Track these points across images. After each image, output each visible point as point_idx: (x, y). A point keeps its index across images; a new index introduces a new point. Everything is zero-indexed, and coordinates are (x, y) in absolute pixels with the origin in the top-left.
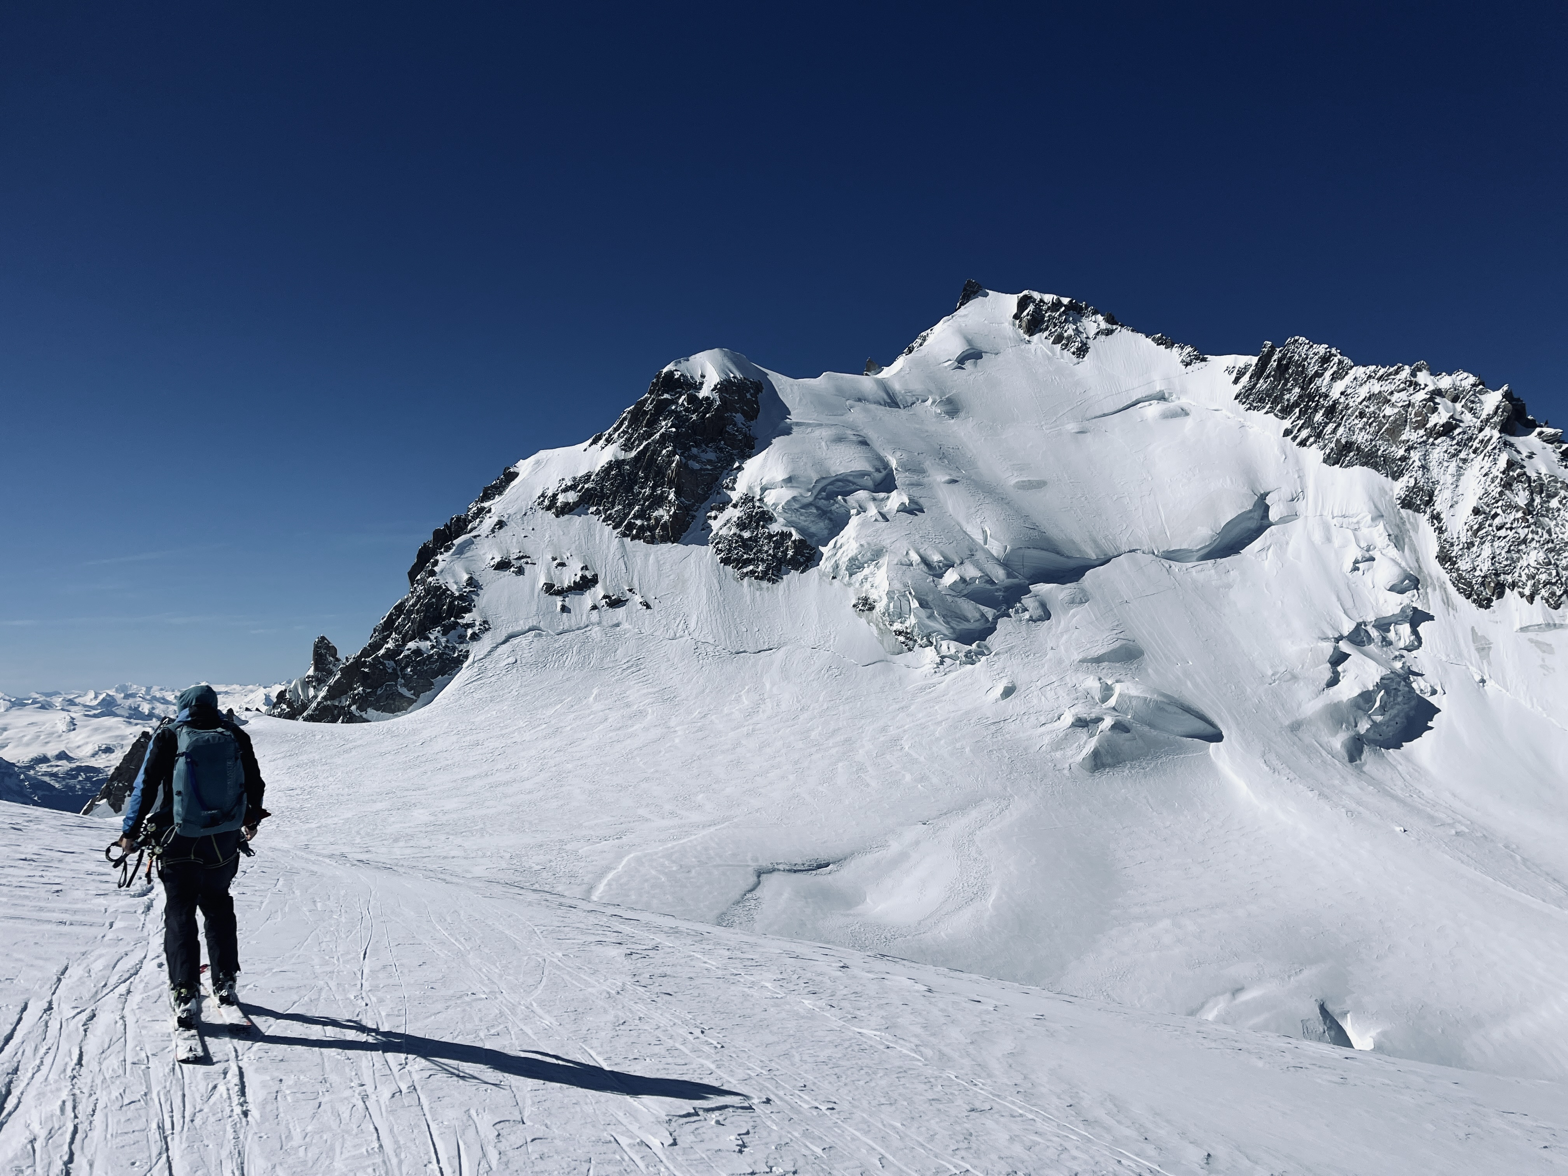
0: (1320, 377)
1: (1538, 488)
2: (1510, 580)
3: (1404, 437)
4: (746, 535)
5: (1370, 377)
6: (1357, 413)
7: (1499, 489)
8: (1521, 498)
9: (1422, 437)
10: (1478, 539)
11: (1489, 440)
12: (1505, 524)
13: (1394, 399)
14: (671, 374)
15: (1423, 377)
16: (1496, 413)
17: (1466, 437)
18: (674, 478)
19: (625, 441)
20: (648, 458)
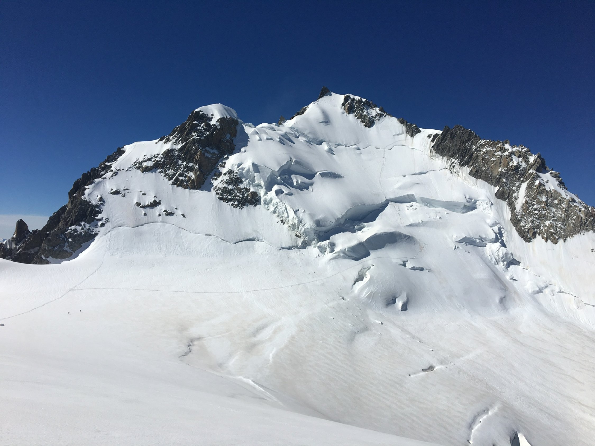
0: (467, 142)
1: (550, 195)
2: (539, 231)
3: (499, 170)
4: (230, 187)
5: (487, 144)
6: (481, 158)
7: (535, 194)
8: (543, 199)
9: (506, 170)
10: (527, 214)
11: (532, 174)
12: (537, 208)
13: (496, 154)
14: (198, 112)
15: (507, 146)
16: (535, 163)
17: (523, 172)
18: (198, 160)
19: (176, 140)
20: (186, 150)
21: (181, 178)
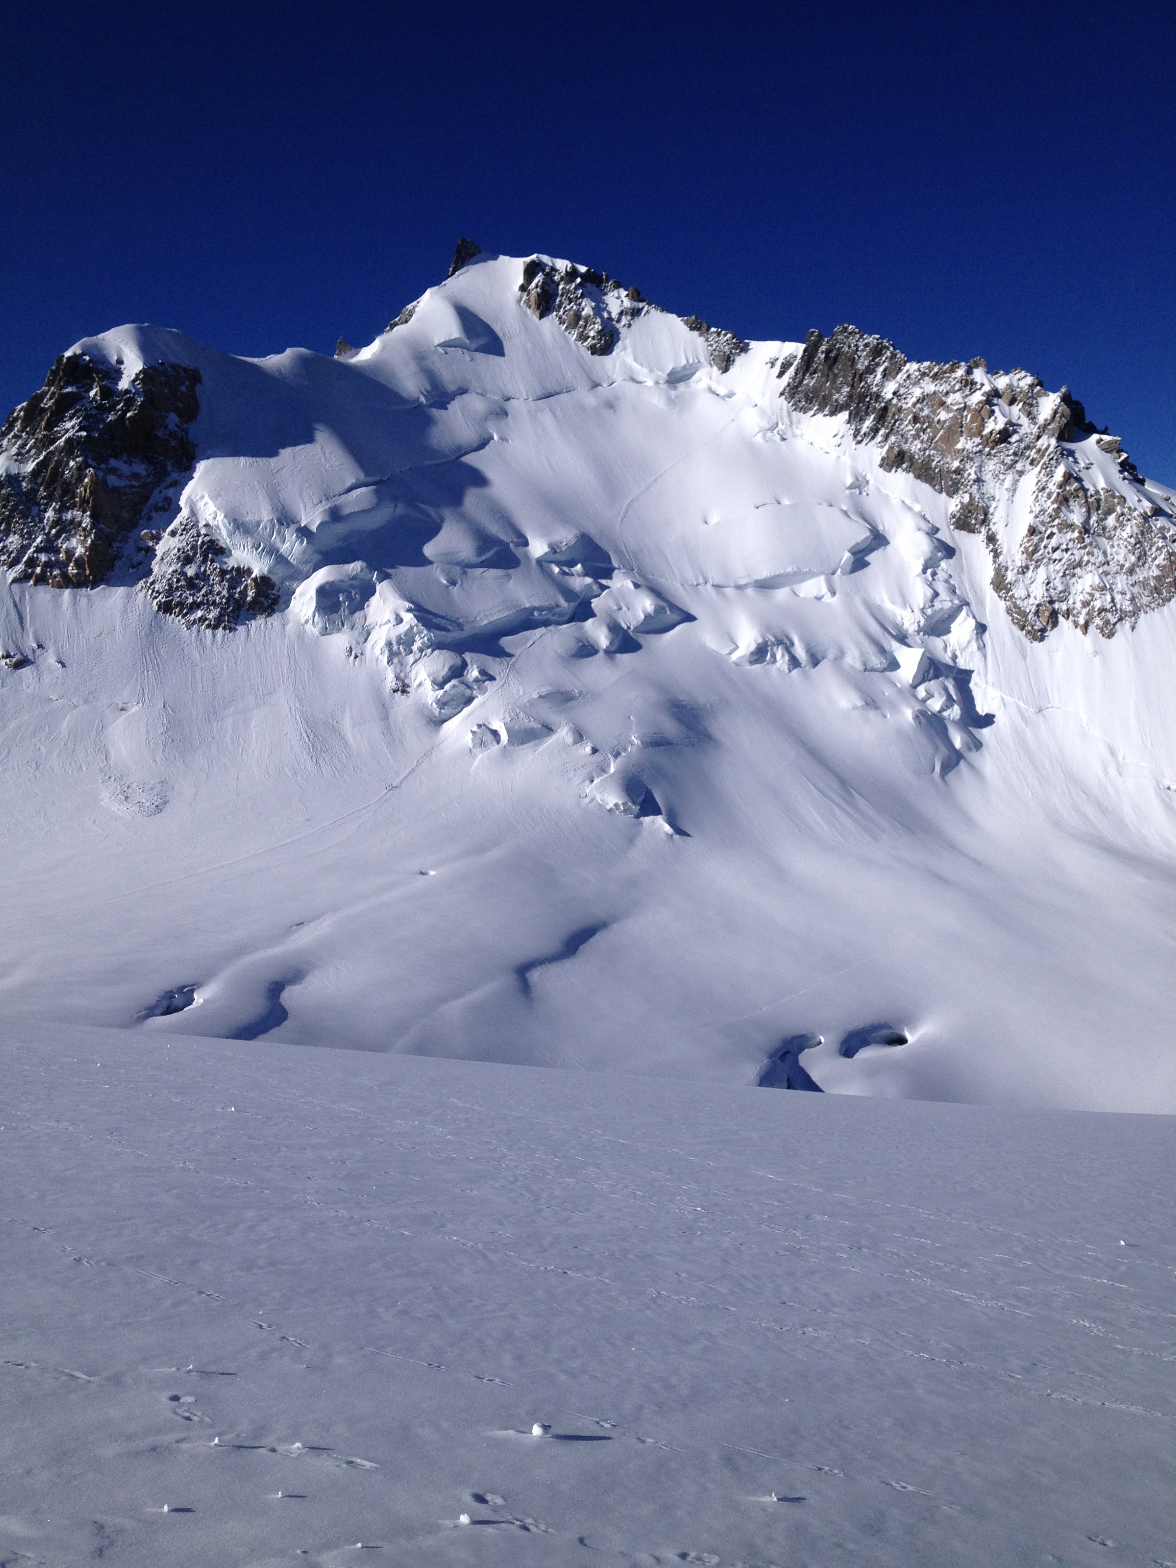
0: (871, 374)
1: (1093, 505)
2: (1064, 608)
3: (959, 446)
4: (191, 571)
5: (924, 374)
6: (910, 417)
7: (1055, 506)
8: (1076, 516)
9: (977, 446)
10: (1033, 562)
11: (1047, 449)
12: (1061, 544)
13: (949, 400)
14: (76, 358)
15: (979, 375)
16: (1054, 417)
17: (1022, 445)
18: (89, 499)
19: (18, 449)
20: (51, 472)
21: (43, 558)
